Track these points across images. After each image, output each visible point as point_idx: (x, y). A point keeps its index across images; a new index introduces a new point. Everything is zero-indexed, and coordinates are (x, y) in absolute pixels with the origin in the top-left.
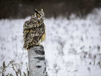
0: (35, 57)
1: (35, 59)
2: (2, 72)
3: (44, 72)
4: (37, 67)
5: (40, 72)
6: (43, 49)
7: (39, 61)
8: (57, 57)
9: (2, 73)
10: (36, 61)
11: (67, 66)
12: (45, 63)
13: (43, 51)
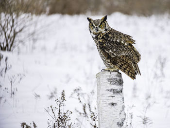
0: (108, 88)
1: (107, 92)
2: (58, 107)
3: (120, 114)
4: (110, 104)
5: (114, 112)
6: (121, 77)
7: (114, 95)
8: (152, 82)
9: (58, 109)
10: (109, 95)
11: (166, 97)
12: (123, 98)
13: (120, 80)
